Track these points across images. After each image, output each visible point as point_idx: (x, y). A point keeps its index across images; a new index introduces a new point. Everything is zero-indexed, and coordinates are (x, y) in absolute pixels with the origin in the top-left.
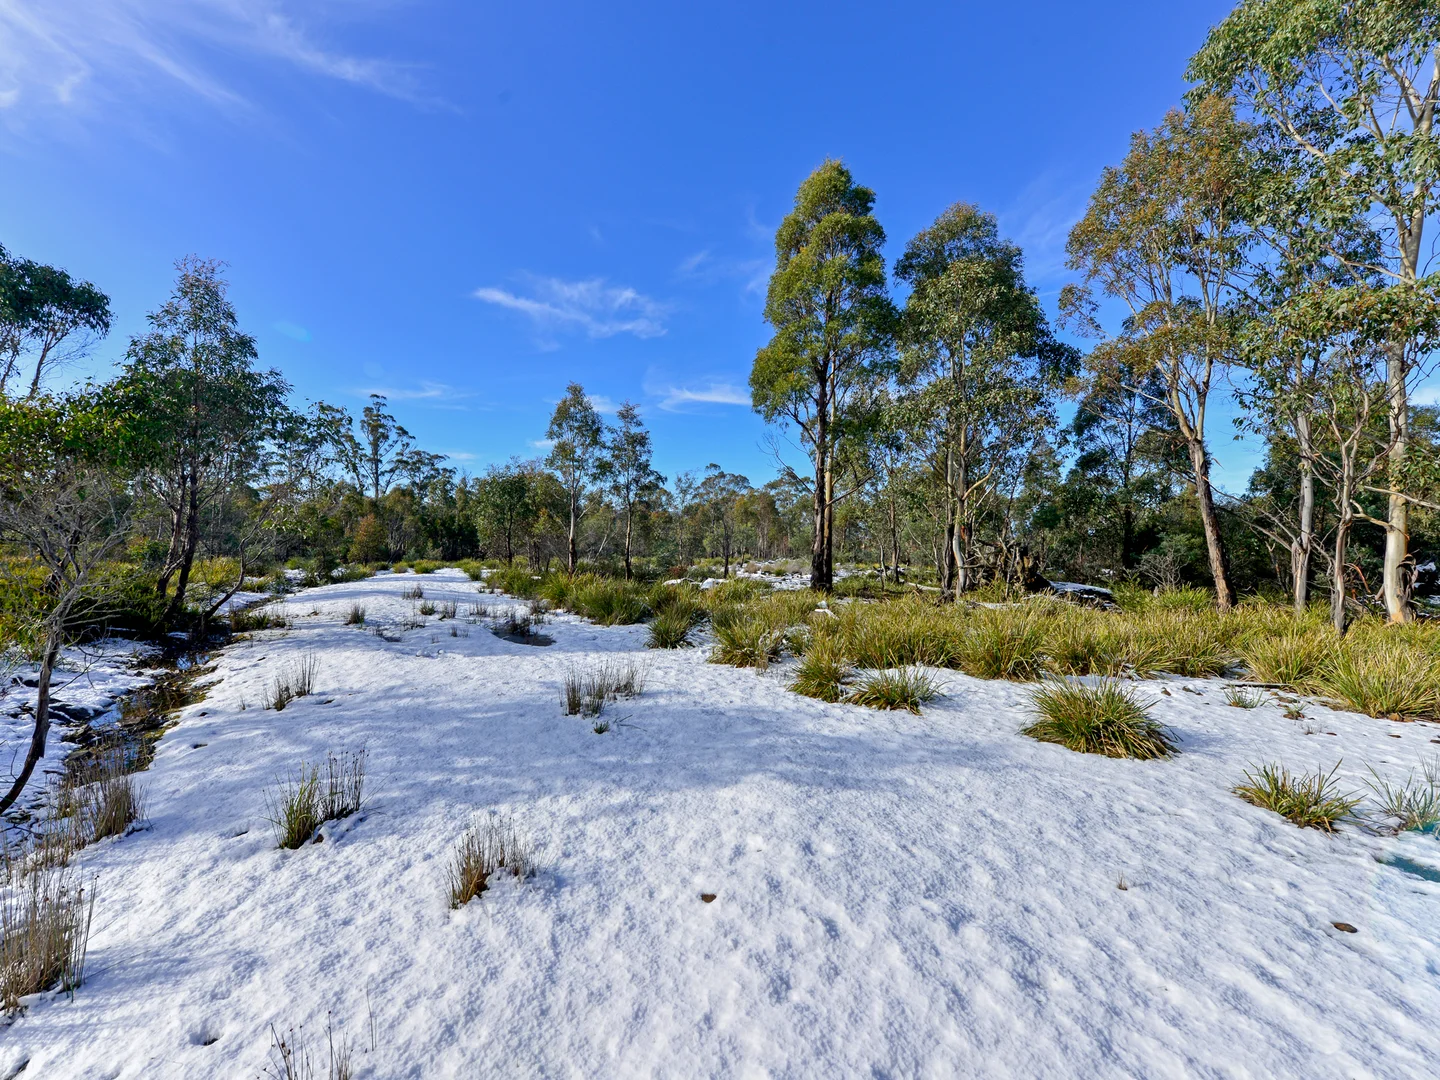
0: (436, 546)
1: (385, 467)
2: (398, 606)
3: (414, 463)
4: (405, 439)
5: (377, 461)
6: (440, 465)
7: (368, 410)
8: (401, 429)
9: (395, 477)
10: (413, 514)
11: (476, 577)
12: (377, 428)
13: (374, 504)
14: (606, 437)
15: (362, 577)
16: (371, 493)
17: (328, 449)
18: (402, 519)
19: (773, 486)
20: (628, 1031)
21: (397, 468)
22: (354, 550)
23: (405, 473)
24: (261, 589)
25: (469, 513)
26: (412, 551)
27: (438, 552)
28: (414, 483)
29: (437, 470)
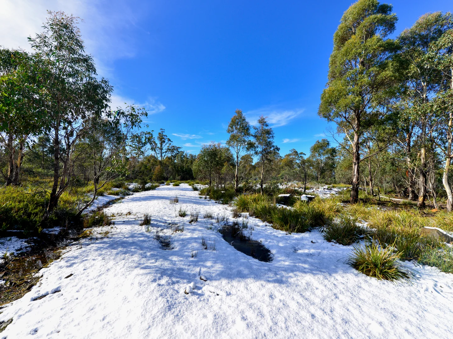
1: (164, 151)
3: (172, 150)
4: (170, 142)
5: (161, 149)
6: (180, 150)
7: (160, 133)
8: (169, 139)
9: (167, 154)
10: (172, 165)
12: (162, 139)
13: (160, 162)
16: (160, 159)
17: (148, 146)
18: (169, 167)
21: (167, 151)
22: (154, 177)
23: (170, 153)
25: (188, 165)
26: (171, 177)
27: (179, 177)
28: (172, 156)
29: (179, 152)
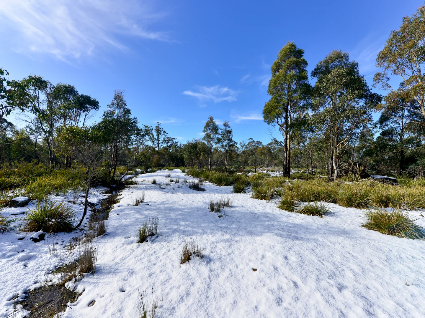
0: (173, 163)
1: (160, 142)
2: (164, 179)
3: (168, 140)
4: (165, 134)
5: (158, 140)
6: (174, 141)
7: (156, 126)
8: (164, 131)
9: (163, 144)
10: (167, 154)
11: (184, 172)
12: (158, 131)
13: (158, 152)
14: (220, 131)
15: (155, 171)
16: (157, 149)
17: (147, 137)
18: (165, 156)
19: (270, 144)
20: (232, 307)
21: (163, 142)
22: (153, 164)
23: (165, 143)
24: (131, 174)
25: (182, 154)
26: (167, 164)
27: (174, 165)
28: (168, 146)
